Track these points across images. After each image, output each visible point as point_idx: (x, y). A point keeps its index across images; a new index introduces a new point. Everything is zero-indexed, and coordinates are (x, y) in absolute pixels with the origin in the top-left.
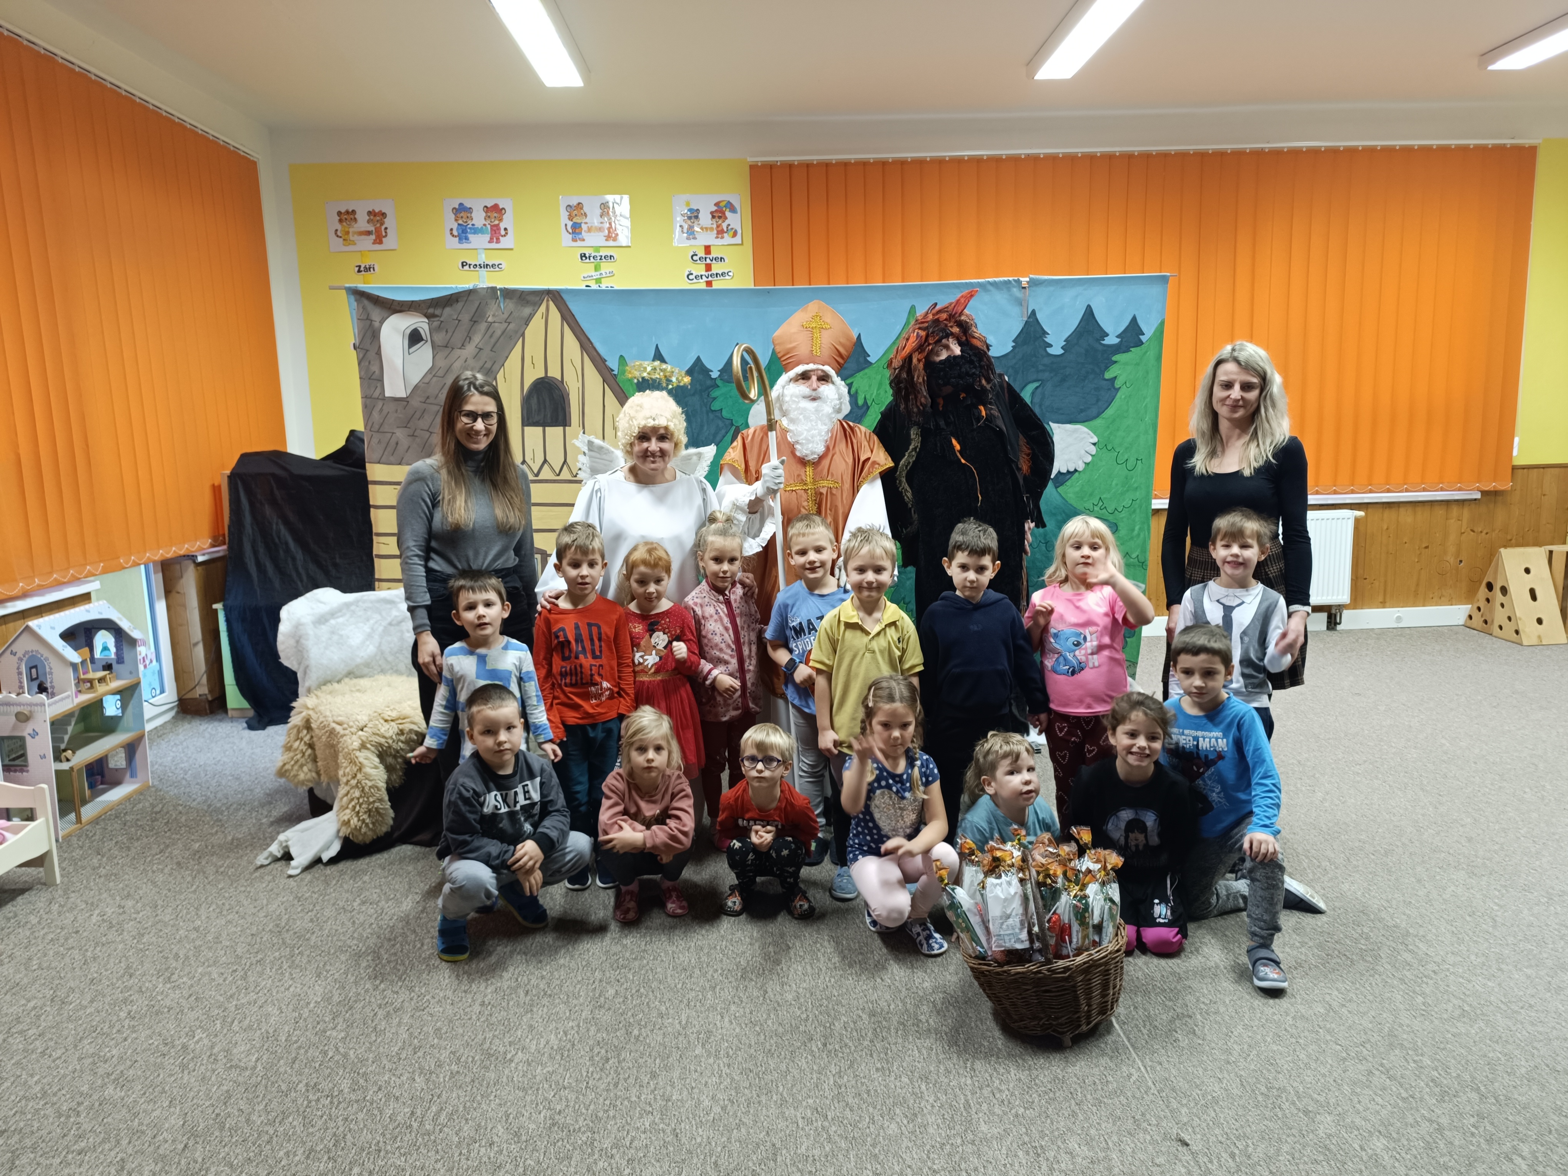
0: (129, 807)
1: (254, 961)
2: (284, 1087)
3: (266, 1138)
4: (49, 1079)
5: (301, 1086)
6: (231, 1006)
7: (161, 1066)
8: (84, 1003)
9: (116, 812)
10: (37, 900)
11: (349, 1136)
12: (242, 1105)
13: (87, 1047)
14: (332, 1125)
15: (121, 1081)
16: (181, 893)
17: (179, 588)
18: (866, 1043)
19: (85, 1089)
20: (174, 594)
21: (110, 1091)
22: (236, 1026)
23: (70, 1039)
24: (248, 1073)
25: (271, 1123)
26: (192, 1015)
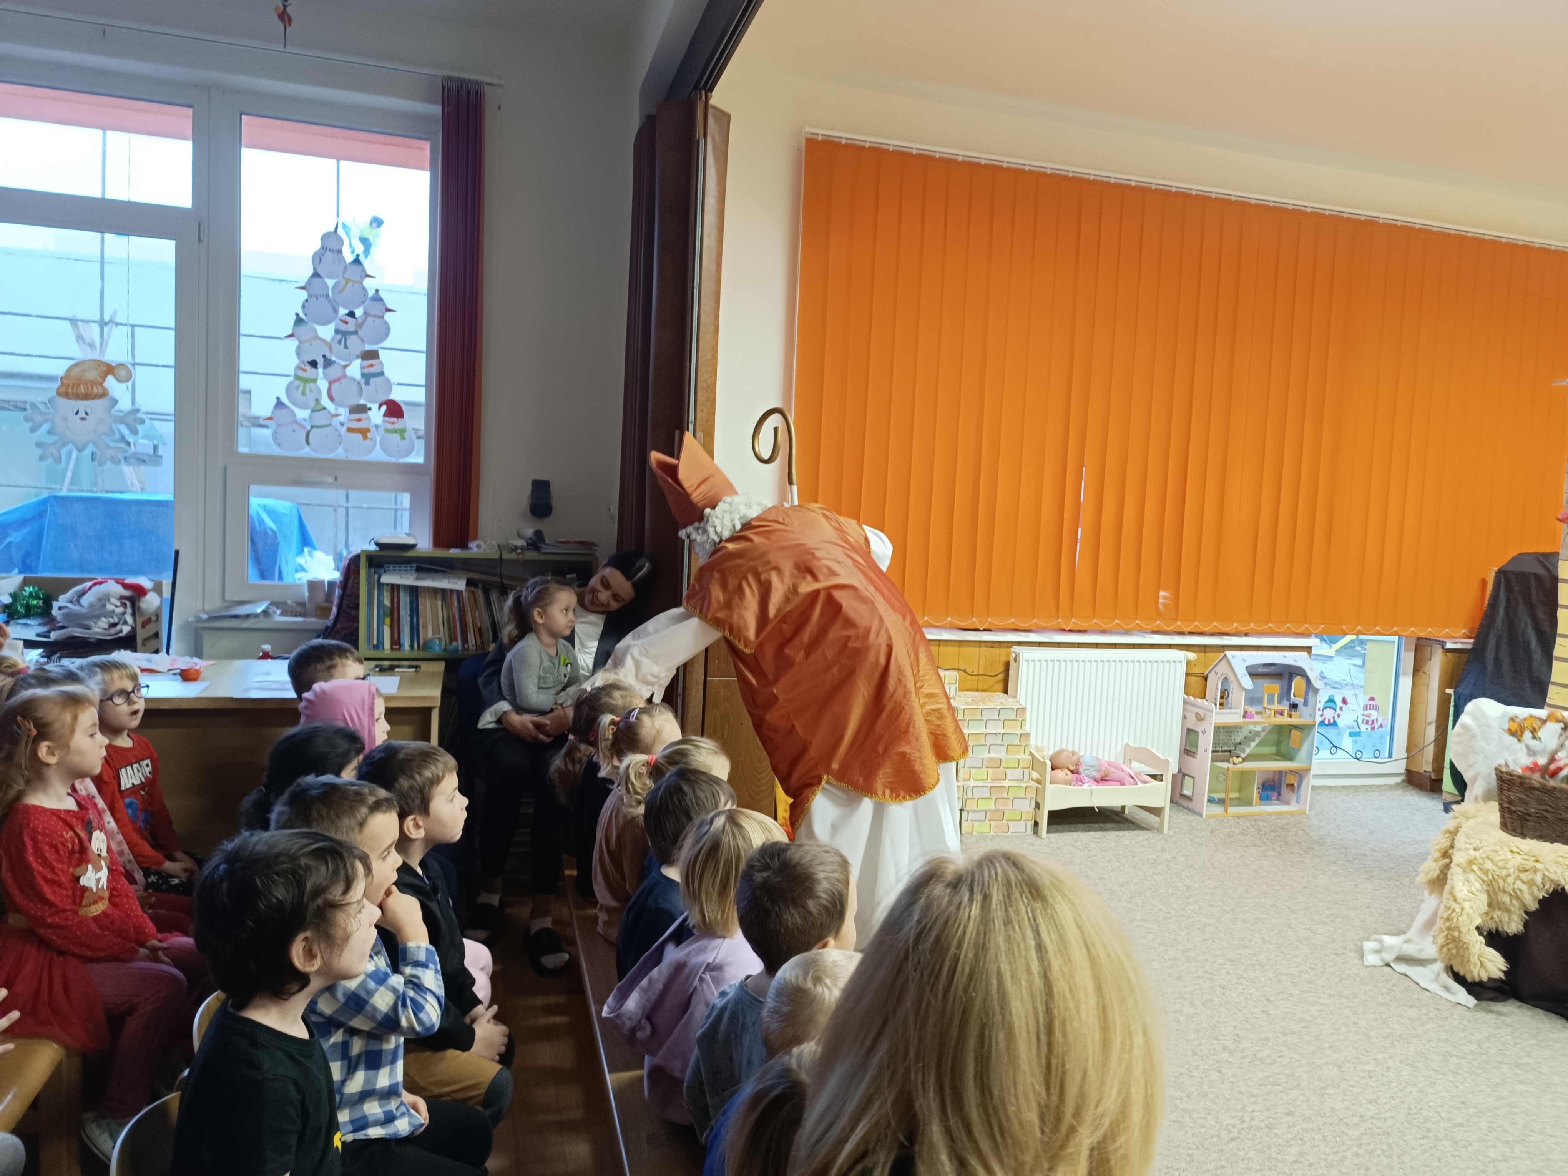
0: (1274, 819)
1: (1187, 915)
17: (1426, 669)
20: (1421, 673)
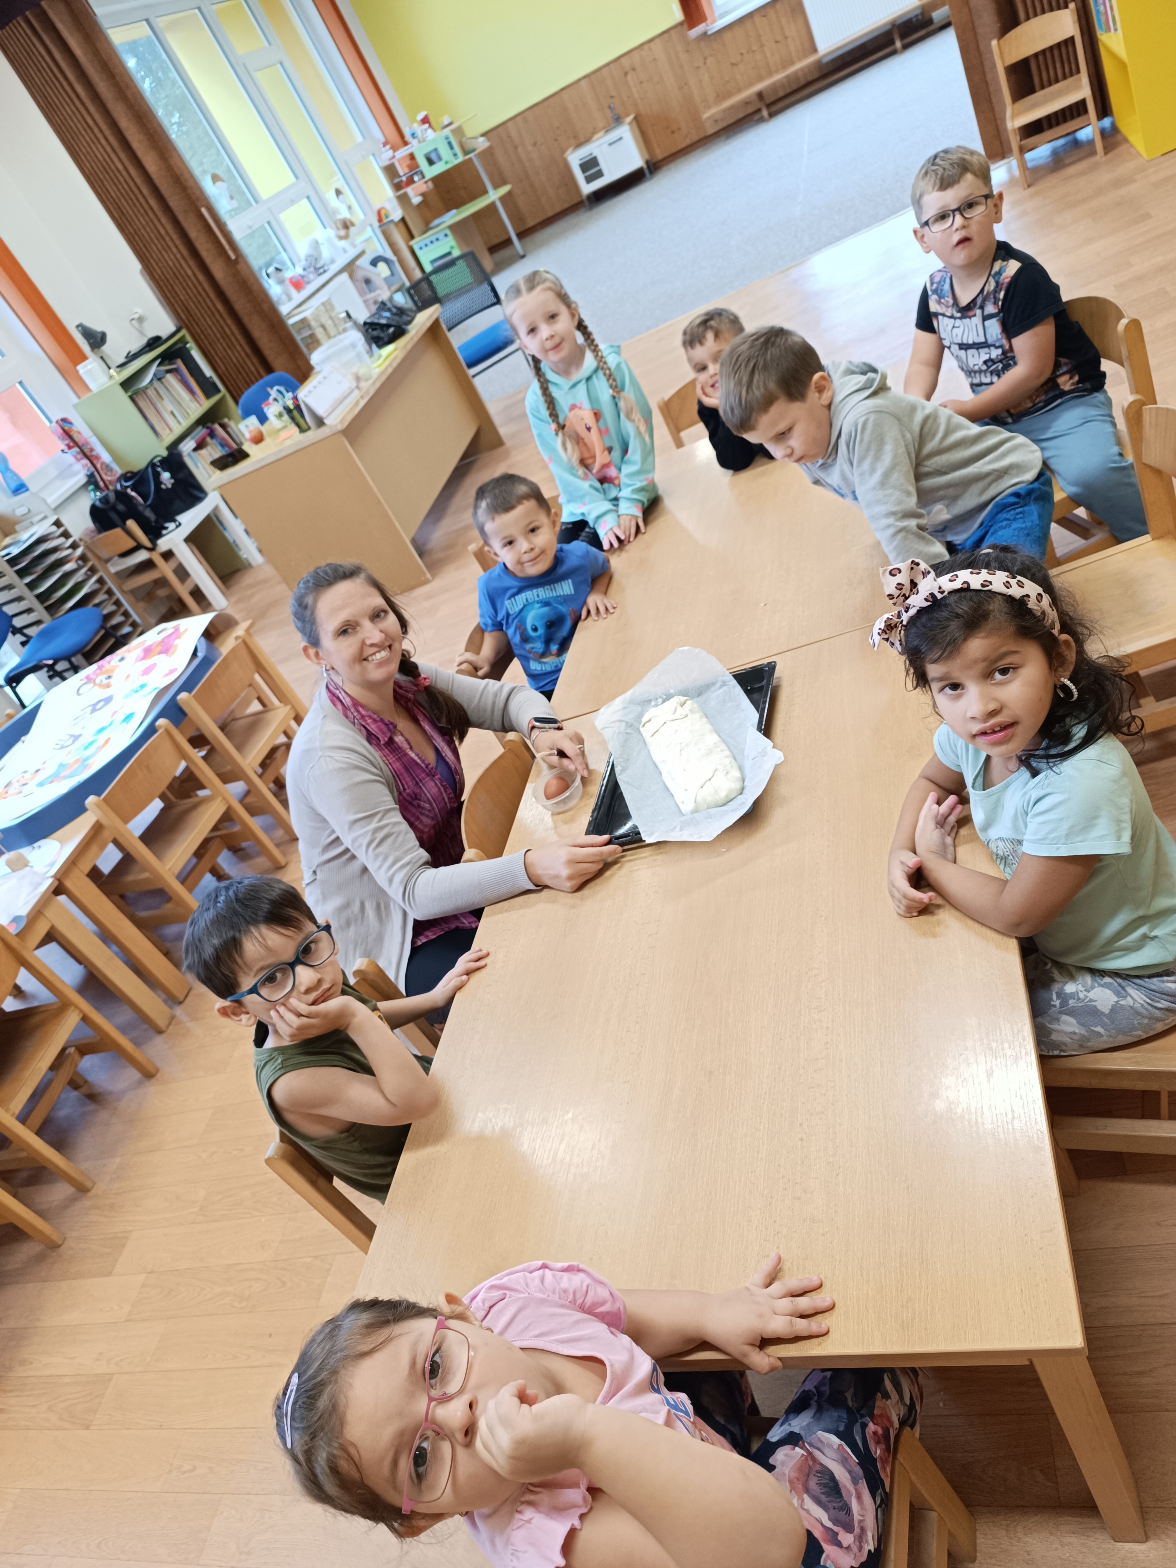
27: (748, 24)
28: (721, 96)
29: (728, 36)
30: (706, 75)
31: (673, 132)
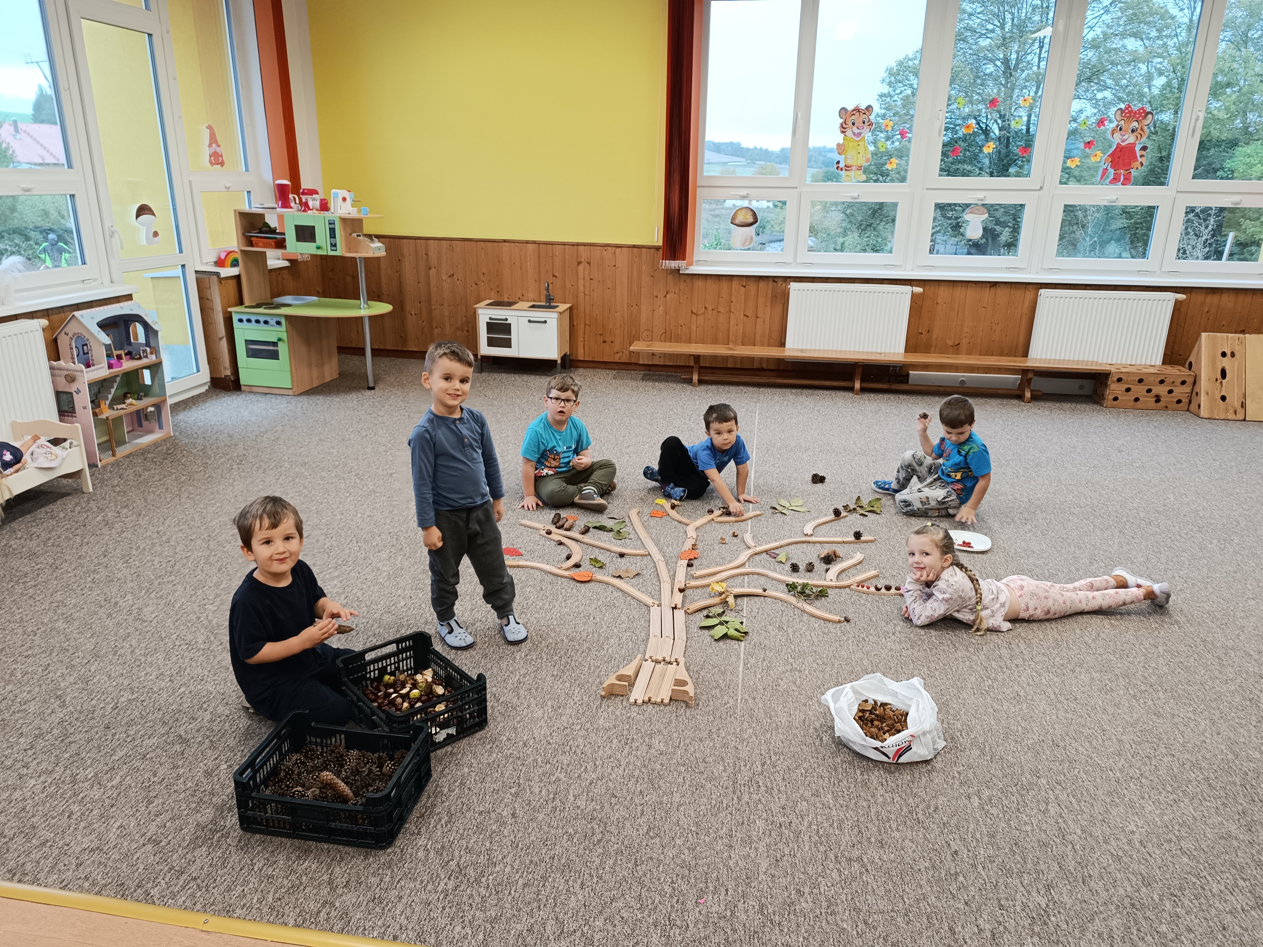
0: (153, 448)
1: (184, 556)
2: (163, 636)
3: (138, 663)
4: (28, 612)
5: (174, 636)
6: (156, 583)
7: (96, 613)
8: (70, 570)
9: (143, 452)
10: (69, 502)
11: (188, 670)
12: (134, 643)
13: (58, 597)
14: (182, 661)
15: (69, 620)
16: (159, 508)
18: (555, 658)
19: (45, 621)
21: (59, 624)
22: (152, 596)
23: (51, 590)
24: (145, 624)
25: (145, 655)
26: (130, 585)
27: (724, 285)
28: (669, 336)
29: (699, 284)
30: (661, 308)
31: (604, 342)
